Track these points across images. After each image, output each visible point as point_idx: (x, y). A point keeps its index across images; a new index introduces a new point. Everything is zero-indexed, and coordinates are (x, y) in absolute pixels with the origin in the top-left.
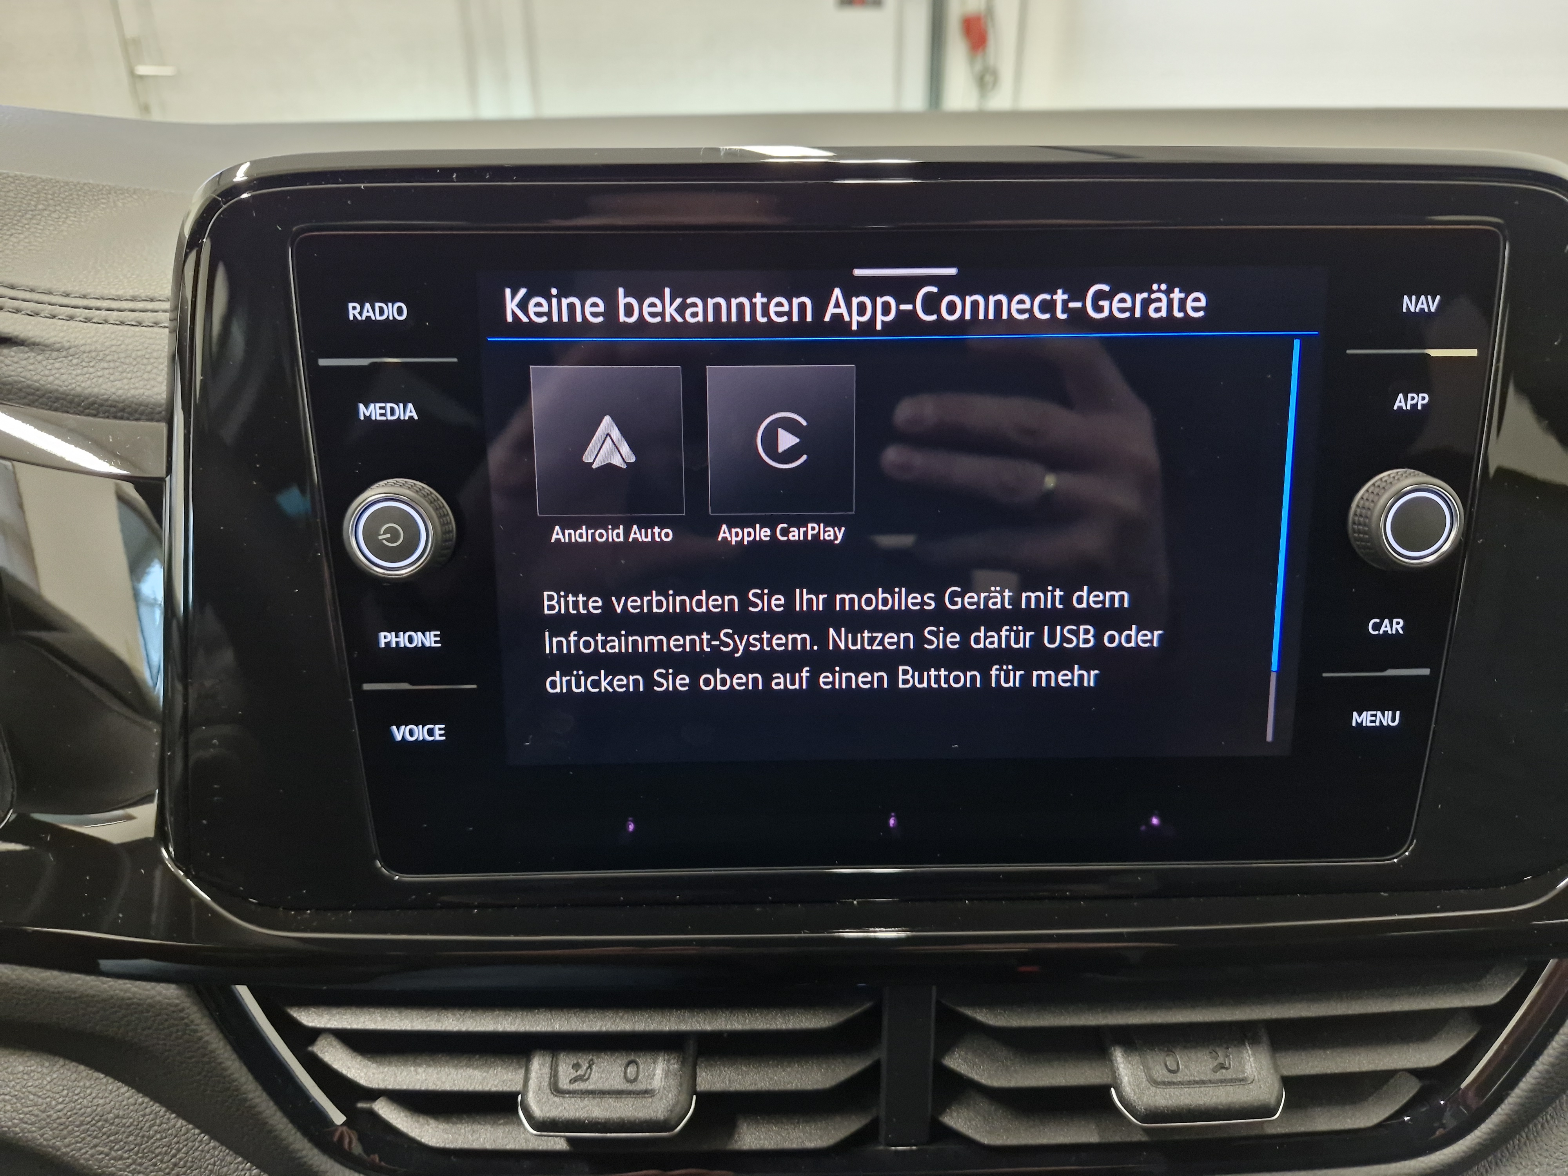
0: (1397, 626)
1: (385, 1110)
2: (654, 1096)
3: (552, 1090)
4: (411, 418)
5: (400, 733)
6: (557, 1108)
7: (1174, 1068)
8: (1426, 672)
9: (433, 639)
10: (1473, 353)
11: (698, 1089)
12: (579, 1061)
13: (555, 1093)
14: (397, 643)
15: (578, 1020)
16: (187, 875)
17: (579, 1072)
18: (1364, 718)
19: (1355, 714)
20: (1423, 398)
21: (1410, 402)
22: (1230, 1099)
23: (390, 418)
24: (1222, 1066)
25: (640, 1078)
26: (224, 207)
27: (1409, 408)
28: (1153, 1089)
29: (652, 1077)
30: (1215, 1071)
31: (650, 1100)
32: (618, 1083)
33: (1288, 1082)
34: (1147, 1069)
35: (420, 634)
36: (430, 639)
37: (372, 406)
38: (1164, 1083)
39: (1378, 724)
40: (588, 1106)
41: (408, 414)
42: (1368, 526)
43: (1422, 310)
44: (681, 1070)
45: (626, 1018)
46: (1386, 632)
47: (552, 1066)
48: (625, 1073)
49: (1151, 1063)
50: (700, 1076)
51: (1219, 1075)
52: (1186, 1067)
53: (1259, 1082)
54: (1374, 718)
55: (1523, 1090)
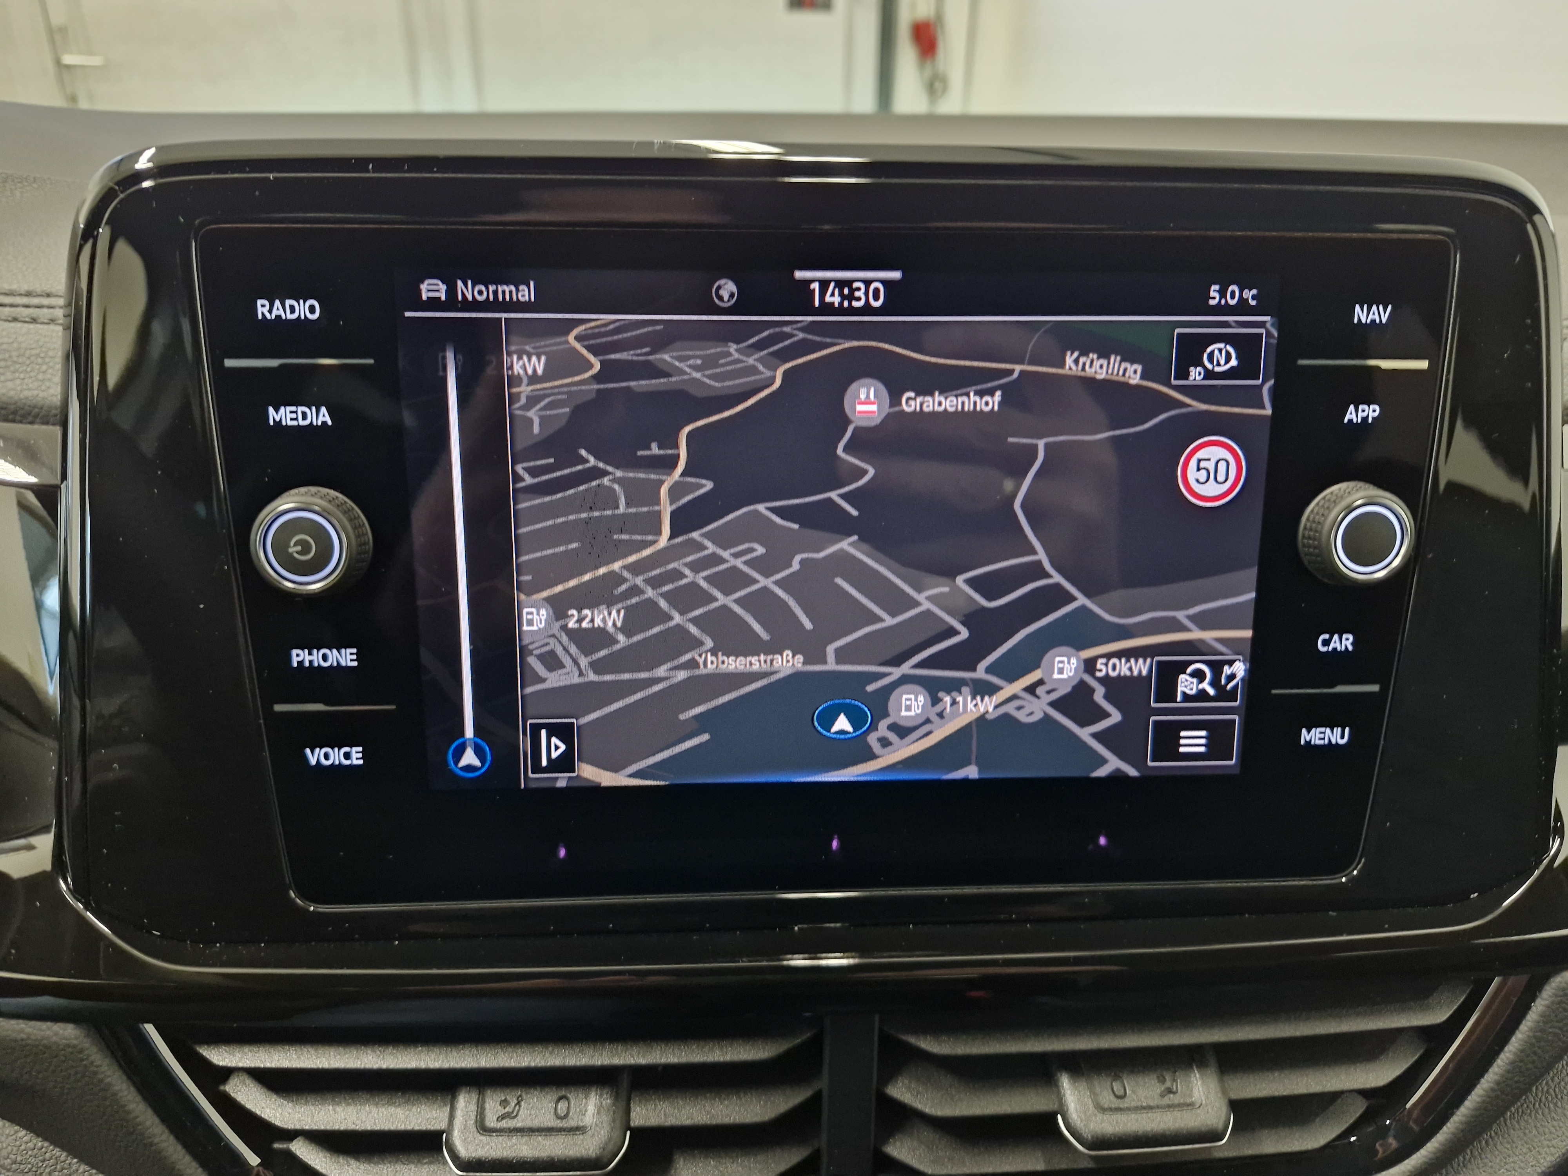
0: (1345, 642)
1: (301, 1149)
2: (585, 1133)
3: (479, 1128)
4: (324, 423)
5: (314, 756)
6: (483, 1147)
7: (1121, 1093)
8: (1375, 688)
9: (349, 657)
10: (1423, 364)
11: (632, 1124)
12: (507, 1097)
13: (481, 1132)
14: (311, 662)
15: (504, 1055)
16: (87, 908)
17: (507, 1110)
18: (1315, 736)
19: (1304, 731)
20: (1374, 411)
21: (1360, 414)
22: (1177, 1125)
23: (302, 423)
24: (1170, 1091)
25: (571, 1114)
26: (122, 196)
27: (1359, 421)
28: (1100, 1116)
29: (583, 1113)
30: (1162, 1096)
31: (581, 1137)
32: (549, 1121)
33: (1235, 1106)
34: (1094, 1094)
35: (335, 651)
36: (347, 658)
37: (282, 409)
38: (1111, 1109)
39: (1327, 741)
40: (516, 1145)
41: (321, 419)
42: (1319, 540)
43: (1373, 321)
44: (614, 1104)
45: (556, 1053)
46: (1335, 649)
47: (478, 1103)
48: (556, 1109)
49: (1098, 1090)
50: (634, 1111)
51: (1166, 1101)
52: (1133, 1092)
53: (1207, 1106)
54: (1322, 736)
55: (1469, 1109)
